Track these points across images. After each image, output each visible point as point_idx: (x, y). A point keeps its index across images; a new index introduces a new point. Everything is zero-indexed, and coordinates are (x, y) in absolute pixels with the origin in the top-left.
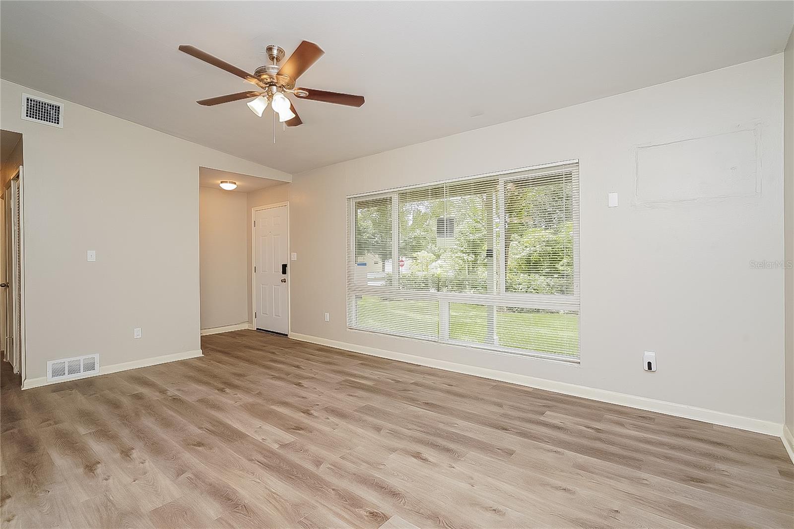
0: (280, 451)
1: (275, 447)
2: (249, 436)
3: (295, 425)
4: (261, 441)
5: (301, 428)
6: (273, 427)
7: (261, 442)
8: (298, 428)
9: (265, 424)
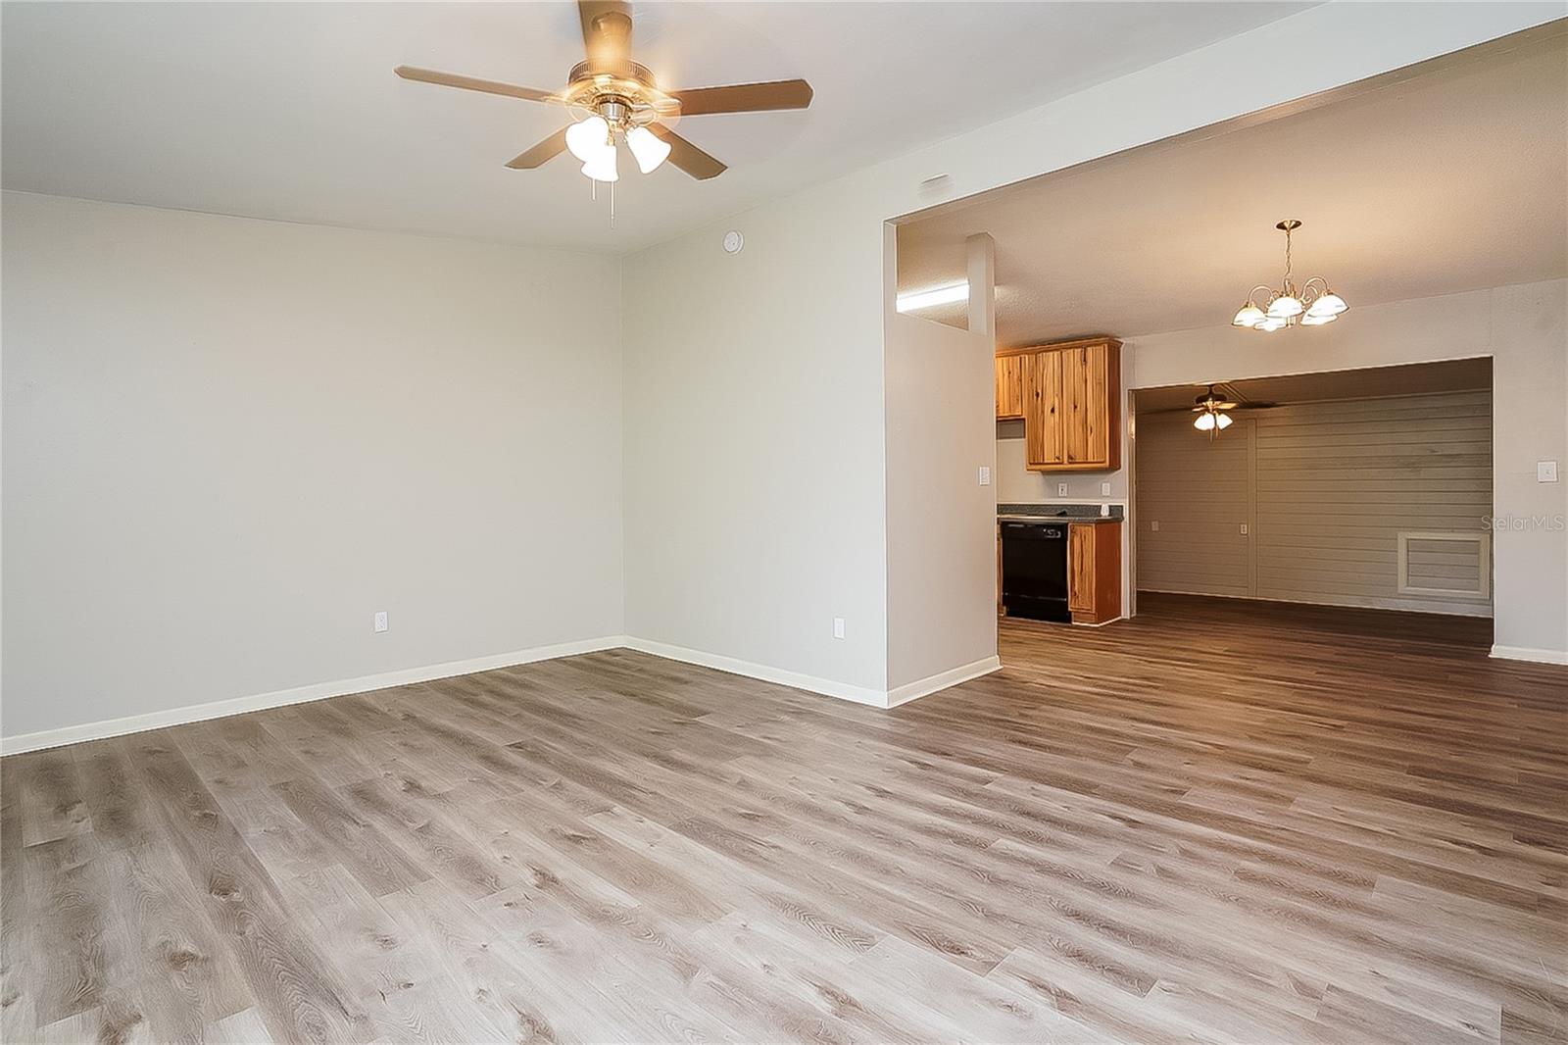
0: (610, 802)
1: (618, 808)
2: (669, 828)
3: (579, 847)
4: (644, 818)
5: (570, 839)
6: (627, 845)
7: (645, 816)
8: (576, 840)
9: (643, 851)
